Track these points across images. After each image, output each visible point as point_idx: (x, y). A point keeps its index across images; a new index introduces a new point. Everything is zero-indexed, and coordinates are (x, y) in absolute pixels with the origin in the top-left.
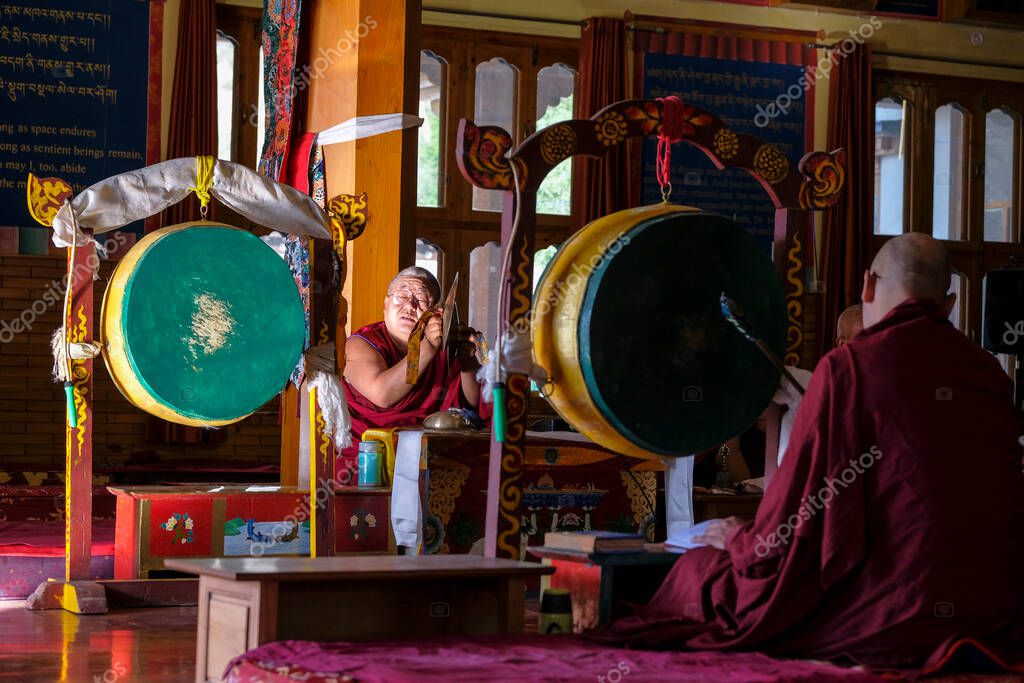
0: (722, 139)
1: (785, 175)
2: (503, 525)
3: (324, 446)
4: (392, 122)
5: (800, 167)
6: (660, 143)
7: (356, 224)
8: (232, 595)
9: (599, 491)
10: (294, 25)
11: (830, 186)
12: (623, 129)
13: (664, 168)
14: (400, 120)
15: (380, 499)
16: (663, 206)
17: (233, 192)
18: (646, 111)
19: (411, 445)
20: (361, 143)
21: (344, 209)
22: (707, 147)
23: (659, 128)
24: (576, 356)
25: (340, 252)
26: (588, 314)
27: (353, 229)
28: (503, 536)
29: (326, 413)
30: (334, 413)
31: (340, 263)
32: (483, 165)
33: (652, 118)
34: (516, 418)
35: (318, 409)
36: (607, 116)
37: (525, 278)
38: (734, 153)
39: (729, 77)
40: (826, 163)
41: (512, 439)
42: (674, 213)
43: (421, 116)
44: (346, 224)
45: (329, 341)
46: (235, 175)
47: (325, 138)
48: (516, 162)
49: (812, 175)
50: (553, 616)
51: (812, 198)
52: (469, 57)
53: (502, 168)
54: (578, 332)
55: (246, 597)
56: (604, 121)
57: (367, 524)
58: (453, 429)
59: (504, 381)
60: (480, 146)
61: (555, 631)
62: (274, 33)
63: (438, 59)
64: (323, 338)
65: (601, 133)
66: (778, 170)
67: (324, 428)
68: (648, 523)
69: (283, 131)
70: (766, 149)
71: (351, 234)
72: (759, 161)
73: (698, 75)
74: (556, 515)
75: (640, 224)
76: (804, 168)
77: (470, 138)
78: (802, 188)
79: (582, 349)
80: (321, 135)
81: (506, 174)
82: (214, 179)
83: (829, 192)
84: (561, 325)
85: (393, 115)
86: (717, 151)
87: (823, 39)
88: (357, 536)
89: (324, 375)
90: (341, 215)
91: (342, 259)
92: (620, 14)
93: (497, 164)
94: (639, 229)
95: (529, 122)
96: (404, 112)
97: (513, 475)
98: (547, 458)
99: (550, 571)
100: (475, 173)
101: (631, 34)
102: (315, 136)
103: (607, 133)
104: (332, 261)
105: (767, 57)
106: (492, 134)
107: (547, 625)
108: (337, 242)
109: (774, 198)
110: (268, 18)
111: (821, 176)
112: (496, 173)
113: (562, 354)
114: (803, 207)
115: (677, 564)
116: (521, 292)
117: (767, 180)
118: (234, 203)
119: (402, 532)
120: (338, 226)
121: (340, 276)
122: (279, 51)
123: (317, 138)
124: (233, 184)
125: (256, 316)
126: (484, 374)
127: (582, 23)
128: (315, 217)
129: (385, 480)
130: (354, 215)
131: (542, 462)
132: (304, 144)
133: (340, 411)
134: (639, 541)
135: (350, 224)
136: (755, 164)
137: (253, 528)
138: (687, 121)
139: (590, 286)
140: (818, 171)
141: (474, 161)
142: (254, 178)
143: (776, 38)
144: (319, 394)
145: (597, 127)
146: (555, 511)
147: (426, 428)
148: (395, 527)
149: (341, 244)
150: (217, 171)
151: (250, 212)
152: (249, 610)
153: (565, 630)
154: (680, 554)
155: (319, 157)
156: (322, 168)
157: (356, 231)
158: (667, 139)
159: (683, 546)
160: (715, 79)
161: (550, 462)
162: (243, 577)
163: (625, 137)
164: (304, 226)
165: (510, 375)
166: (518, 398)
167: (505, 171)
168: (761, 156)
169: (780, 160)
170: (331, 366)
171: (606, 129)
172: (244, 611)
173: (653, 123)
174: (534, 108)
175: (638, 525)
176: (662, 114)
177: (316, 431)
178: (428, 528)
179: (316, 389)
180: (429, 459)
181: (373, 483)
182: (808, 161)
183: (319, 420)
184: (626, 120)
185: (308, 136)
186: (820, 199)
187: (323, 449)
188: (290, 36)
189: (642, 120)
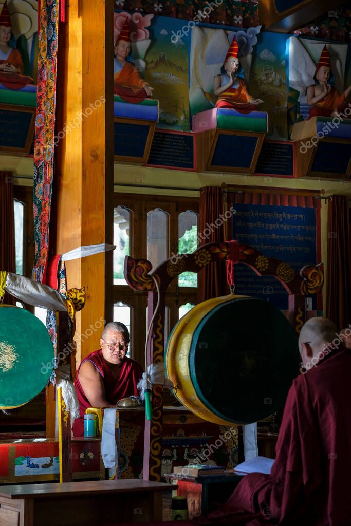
0: (260, 261)
1: (293, 278)
2: (152, 463)
3: (66, 417)
4: (100, 248)
5: (301, 273)
6: (229, 264)
7: (80, 303)
8: (10, 505)
9: (208, 436)
10: (48, 200)
11: (316, 282)
12: (209, 258)
13: (231, 277)
14: (104, 247)
15: (95, 444)
16: (231, 296)
17: (16, 289)
18: (220, 248)
19: (111, 416)
20: (84, 260)
21: (74, 296)
22: (252, 265)
23: (228, 256)
24: (189, 375)
25: (72, 318)
26: (194, 352)
27: (78, 306)
28: (152, 469)
29: (66, 401)
30: (70, 400)
31: (72, 323)
32: (137, 279)
33: (224, 252)
34: (157, 408)
35: (62, 399)
36: (200, 251)
37: (161, 335)
38: (267, 268)
39: (277, 214)
40: (314, 271)
41: (156, 418)
42: (236, 299)
43: (114, 244)
44: (75, 303)
45: (67, 364)
46: (18, 281)
47: (66, 257)
48: (154, 276)
49: (307, 277)
50: (178, 511)
51: (307, 289)
52: (143, 209)
53: (148, 280)
54: (189, 362)
55: (17, 507)
56: (199, 254)
57: (89, 457)
58: (132, 407)
59: (150, 388)
60: (136, 269)
61: (179, 519)
62: (39, 205)
63: (128, 210)
64: (64, 362)
65: (198, 260)
66: (289, 275)
67: (65, 408)
68: (235, 452)
69: (44, 254)
70: (283, 265)
71: (78, 308)
72: (279, 271)
73: (261, 214)
74: (186, 449)
75: (218, 305)
76: (303, 273)
77: (130, 265)
78: (302, 284)
79: (191, 371)
80: (63, 256)
81: (149, 283)
82: (7, 282)
83: (316, 285)
84: (180, 359)
85: (100, 245)
86: (258, 267)
87: (323, 194)
88: (83, 464)
89: (65, 381)
90: (72, 299)
91: (73, 321)
92: (220, 184)
93: (144, 278)
94: (218, 308)
95: (175, 240)
96: (105, 243)
97: (156, 437)
98: (181, 421)
99: (176, 487)
100: (134, 283)
101: (226, 195)
102: (61, 256)
103: (201, 260)
104: (68, 322)
105: (296, 204)
106: (141, 263)
107: (174, 515)
108: (70, 313)
109: (288, 290)
110: (36, 197)
111: (312, 278)
112: (144, 282)
113: (181, 374)
114: (303, 294)
115: (241, 481)
116: (159, 343)
117: (284, 281)
118: (17, 295)
119: (107, 462)
120: (70, 304)
121: (72, 330)
122: (42, 214)
123: (61, 257)
124: (16, 285)
125: (29, 352)
126: (141, 385)
127: (201, 190)
128: (59, 300)
129: (98, 434)
130: (79, 299)
131: (178, 422)
132: (55, 260)
133: (73, 400)
134: (221, 470)
135: (77, 303)
136: (277, 272)
137: (30, 461)
138: (241, 253)
139: (194, 339)
140: (310, 276)
141: (133, 277)
142: (27, 281)
143: (300, 194)
144: (62, 391)
145: (196, 257)
146: (186, 448)
147: (118, 407)
148: (104, 458)
149: (72, 314)
150: (8, 279)
151: (26, 299)
152: (19, 513)
153: (184, 518)
154: (243, 476)
155: (63, 267)
156: (64, 273)
157: (80, 306)
158: (232, 262)
159: (246, 471)
160: (269, 216)
161: (182, 422)
162: (15, 497)
163: (210, 261)
164: (53, 305)
165: (153, 385)
166: (158, 397)
167: (149, 281)
168: (280, 269)
169: (290, 270)
170: (68, 376)
171: (200, 258)
172: (17, 514)
173: (224, 254)
174: (177, 232)
175: (229, 453)
176: (229, 249)
177: (61, 410)
178: (120, 459)
179: (61, 388)
180: (120, 423)
181: (92, 435)
182: (305, 270)
183: (63, 404)
184: (210, 253)
185: (57, 257)
186: (311, 289)
187: (65, 420)
188: (47, 206)
189: (218, 253)
